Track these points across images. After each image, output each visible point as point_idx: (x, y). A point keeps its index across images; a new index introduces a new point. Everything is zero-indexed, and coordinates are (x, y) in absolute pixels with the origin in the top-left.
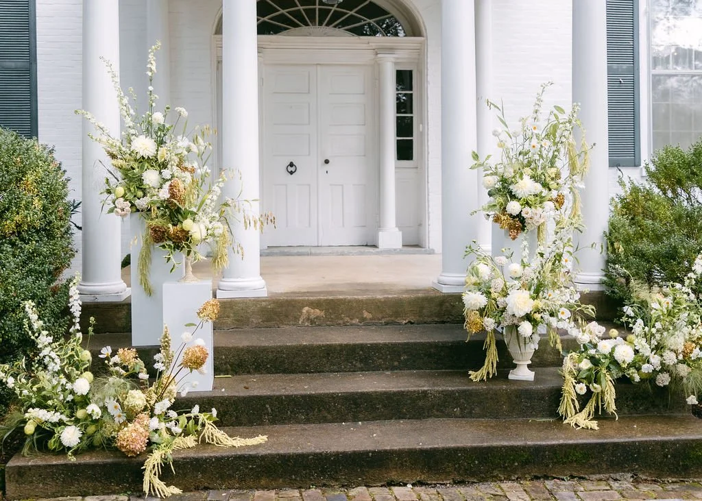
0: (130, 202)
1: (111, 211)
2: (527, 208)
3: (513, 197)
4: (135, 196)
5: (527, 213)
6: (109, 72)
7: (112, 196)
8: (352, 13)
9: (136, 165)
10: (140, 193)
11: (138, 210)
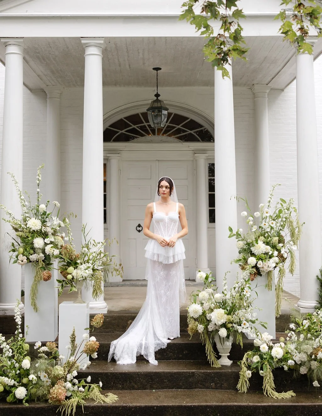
0: (27, 257)
1: (15, 262)
2: (260, 262)
3: (253, 255)
4: (29, 253)
5: (260, 264)
6: (13, 180)
7: (16, 253)
8: (179, 127)
9: (30, 235)
10: (32, 252)
11: (30, 262)
